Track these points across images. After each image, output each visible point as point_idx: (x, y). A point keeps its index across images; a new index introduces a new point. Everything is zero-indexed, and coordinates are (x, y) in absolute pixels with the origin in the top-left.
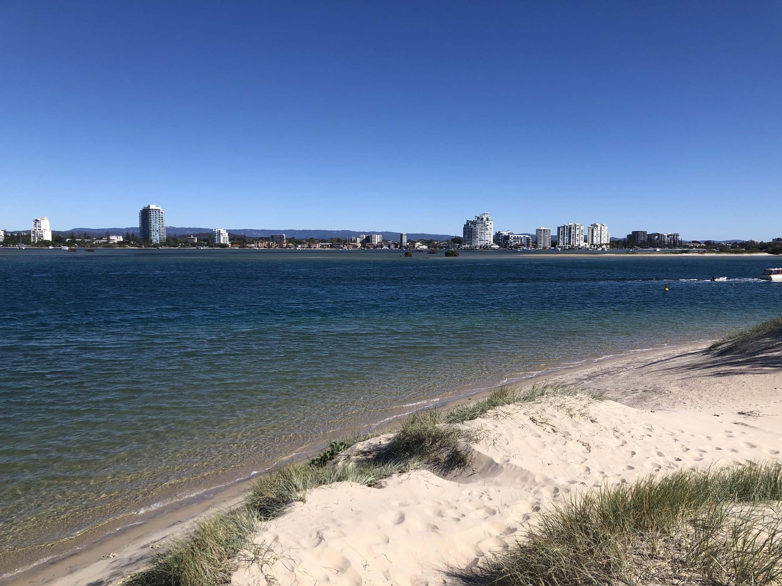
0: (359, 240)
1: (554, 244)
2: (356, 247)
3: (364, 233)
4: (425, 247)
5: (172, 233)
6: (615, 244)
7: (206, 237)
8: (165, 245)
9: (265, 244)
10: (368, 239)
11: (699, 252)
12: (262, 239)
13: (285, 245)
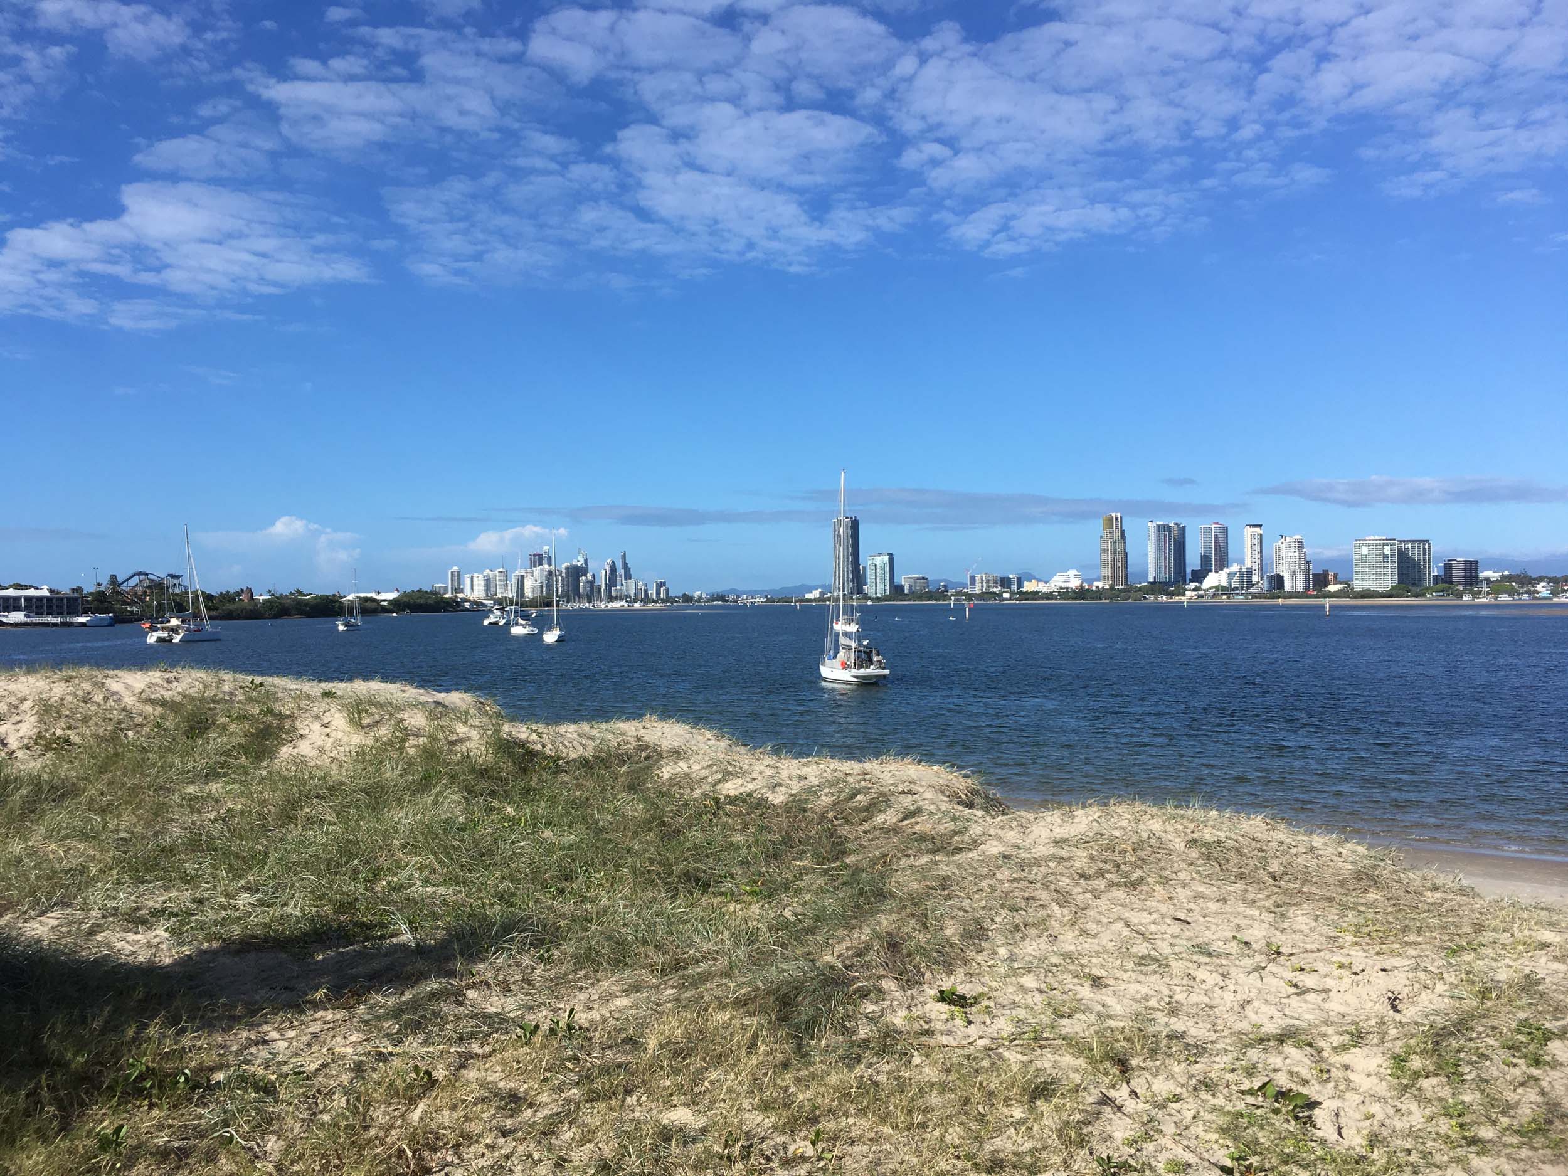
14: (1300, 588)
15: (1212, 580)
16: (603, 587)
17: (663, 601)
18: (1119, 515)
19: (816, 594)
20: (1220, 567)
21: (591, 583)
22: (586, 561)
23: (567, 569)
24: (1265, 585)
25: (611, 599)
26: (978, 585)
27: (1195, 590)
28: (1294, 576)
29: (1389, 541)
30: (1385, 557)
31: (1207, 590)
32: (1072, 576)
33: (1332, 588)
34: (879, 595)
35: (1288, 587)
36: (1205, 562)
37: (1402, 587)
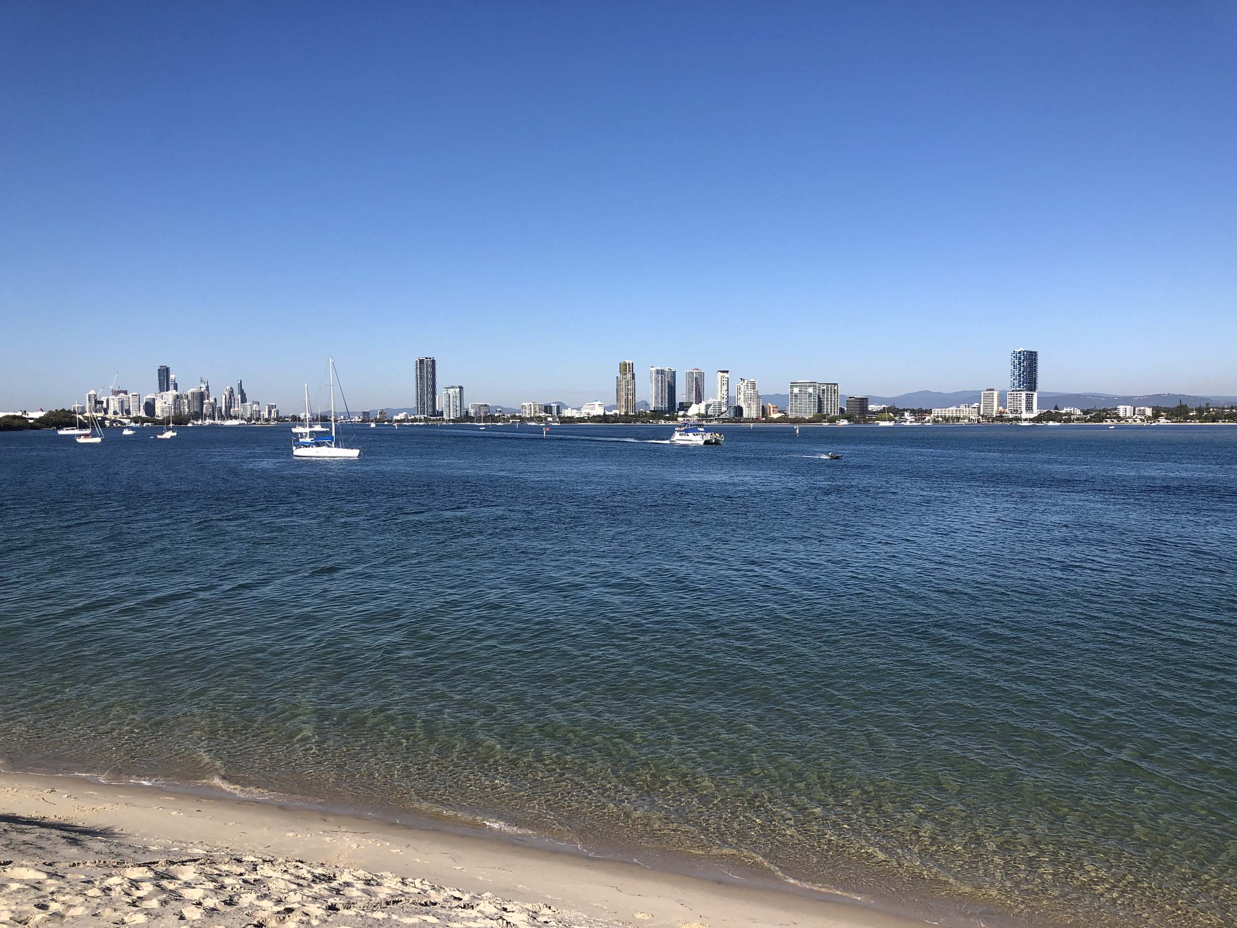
14: (754, 416)
15: (694, 410)
16: (224, 409)
17: (275, 420)
18: (631, 363)
19: (401, 416)
20: (699, 400)
22: (207, 388)
23: (193, 393)
24: (730, 414)
25: (229, 418)
26: (528, 412)
27: (684, 416)
28: (749, 407)
29: (813, 384)
30: (810, 395)
31: (693, 415)
32: (597, 406)
33: (775, 416)
34: (452, 418)
35: (745, 415)
36: (689, 397)
37: (820, 416)
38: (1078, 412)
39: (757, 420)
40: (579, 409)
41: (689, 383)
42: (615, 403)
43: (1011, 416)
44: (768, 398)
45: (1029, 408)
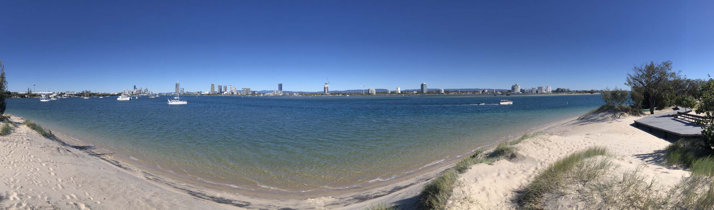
0: (481, 91)
1: (537, 92)
2: (480, 93)
3: (483, 89)
4: (500, 93)
5: (429, 90)
6: (553, 92)
7: (438, 91)
8: (427, 93)
9: (454, 93)
10: (484, 91)
11: (575, 93)
12: (453, 92)
13: (460, 93)
14: (236, 94)
15: (225, 93)
17: (152, 94)
18: (213, 84)
19: (173, 94)
20: (226, 91)
21: (142, 92)
24: (231, 94)
25: (145, 94)
26: (195, 93)
27: (223, 94)
28: (235, 92)
29: (246, 89)
30: (246, 91)
32: (207, 92)
33: (239, 94)
35: (234, 94)
36: (224, 90)
37: (247, 94)
38: (288, 94)
39: (236, 95)
40: (204, 93)
41: (224, 88)
42: (210, 91)
43: (278, 95)
44: (238, 91)
45: (281, 94)
